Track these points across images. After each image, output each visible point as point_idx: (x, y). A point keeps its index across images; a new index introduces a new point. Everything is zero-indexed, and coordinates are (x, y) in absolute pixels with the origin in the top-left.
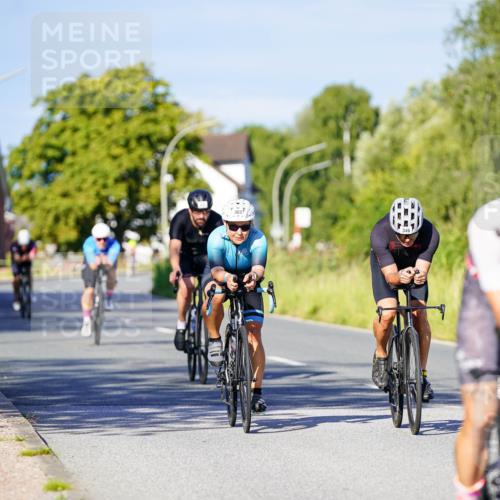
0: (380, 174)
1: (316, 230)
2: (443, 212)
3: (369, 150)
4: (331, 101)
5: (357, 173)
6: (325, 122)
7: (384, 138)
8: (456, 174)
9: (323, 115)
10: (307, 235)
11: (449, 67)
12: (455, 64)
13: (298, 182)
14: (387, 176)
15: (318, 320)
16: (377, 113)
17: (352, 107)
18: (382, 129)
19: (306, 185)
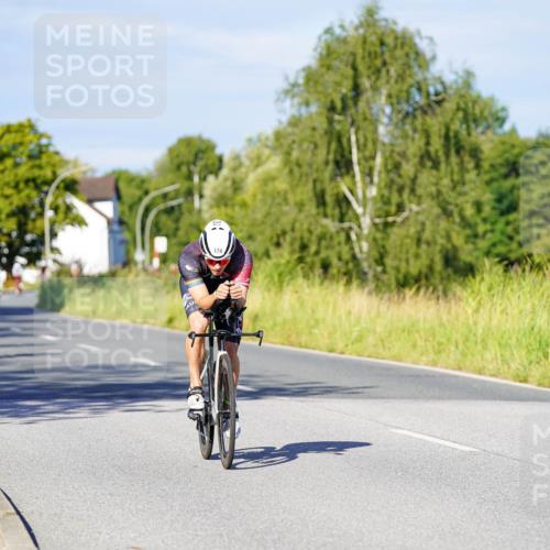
0: (223, 209)
1: (171, 255)
2: (275, 239)
3: (214, 189)
4: (183, 149)
5: (205, 207)
6: (178, 167)
7: (226, 179)
8: (285, 208)
9: (176, 161)
10: (164, 259)
11: (280, 122)
12: (285, 119)
13: (157, 216)
14: (229, 211)
15: (174, 328)
16: (220, 159)
17: (200, 155)
18: (225, 172)
19: (164, 218)
